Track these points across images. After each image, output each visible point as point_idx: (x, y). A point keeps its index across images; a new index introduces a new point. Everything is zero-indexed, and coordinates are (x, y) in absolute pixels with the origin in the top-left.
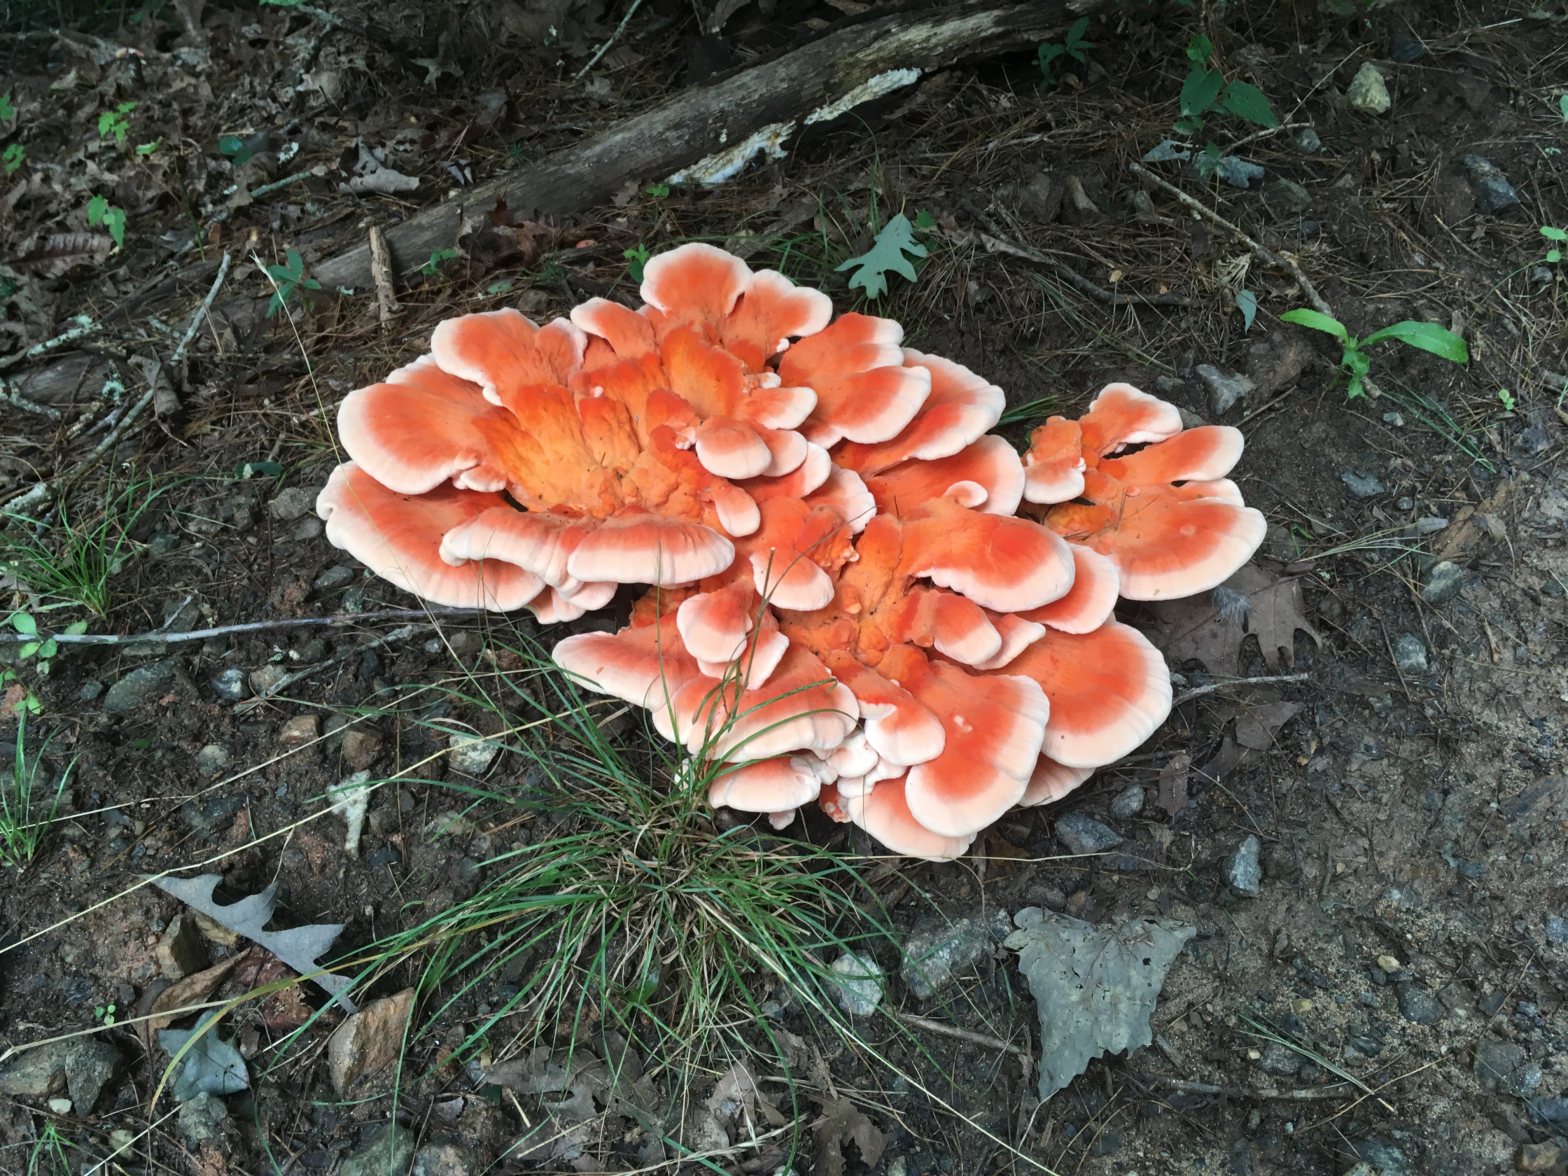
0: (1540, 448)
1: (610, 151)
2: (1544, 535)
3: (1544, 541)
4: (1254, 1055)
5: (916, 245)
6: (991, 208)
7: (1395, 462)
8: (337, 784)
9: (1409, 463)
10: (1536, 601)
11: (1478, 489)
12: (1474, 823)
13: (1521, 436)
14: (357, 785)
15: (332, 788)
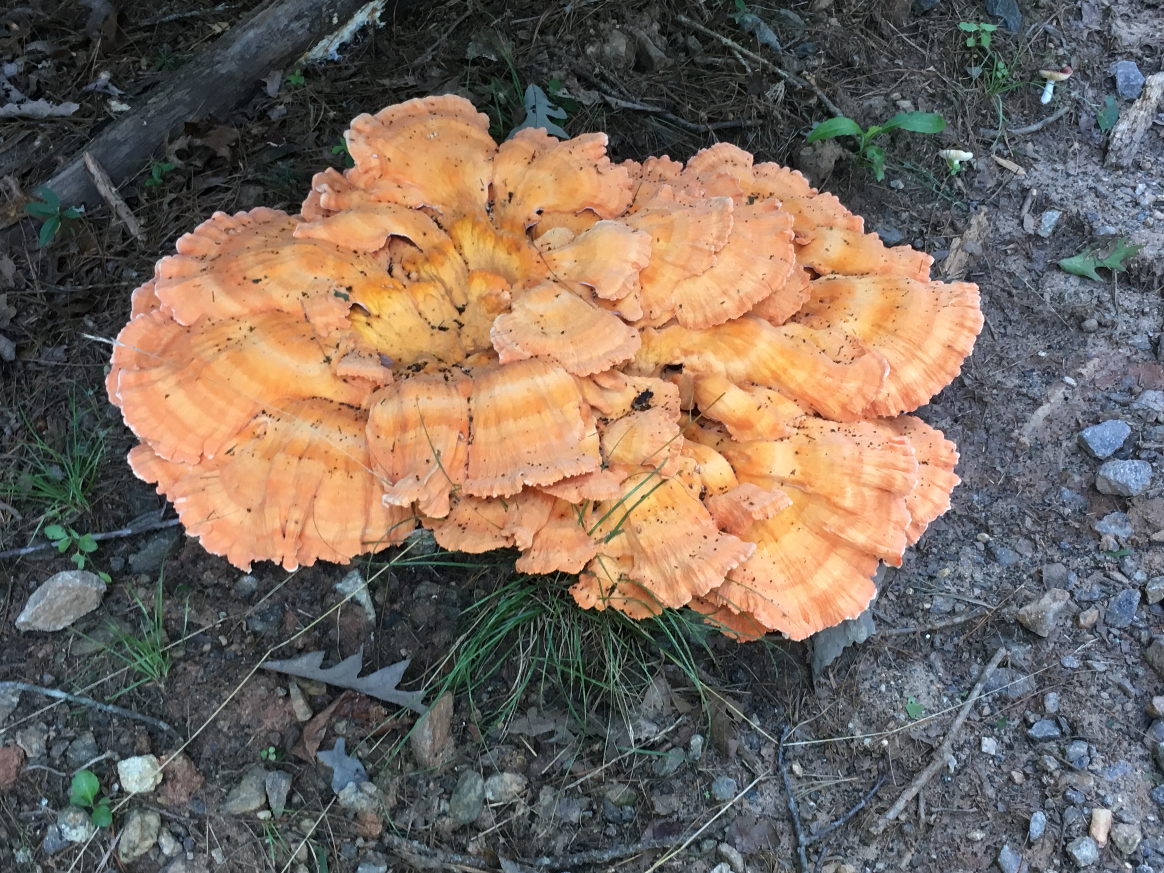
0: (988, 186)
1: (249, 48)
2: (1004, 248)
3: (1005, 251)
4: (927, 606)
5: (555, 109)
6: (597, 70)
7: (905, 215)
8: (340, 582)
9: (914, 214)
10: (1010, 294)
11: (959, 224)
12: (1008, 444)
13: (976, 180)
14: (354, 579)
15: (339, 586)
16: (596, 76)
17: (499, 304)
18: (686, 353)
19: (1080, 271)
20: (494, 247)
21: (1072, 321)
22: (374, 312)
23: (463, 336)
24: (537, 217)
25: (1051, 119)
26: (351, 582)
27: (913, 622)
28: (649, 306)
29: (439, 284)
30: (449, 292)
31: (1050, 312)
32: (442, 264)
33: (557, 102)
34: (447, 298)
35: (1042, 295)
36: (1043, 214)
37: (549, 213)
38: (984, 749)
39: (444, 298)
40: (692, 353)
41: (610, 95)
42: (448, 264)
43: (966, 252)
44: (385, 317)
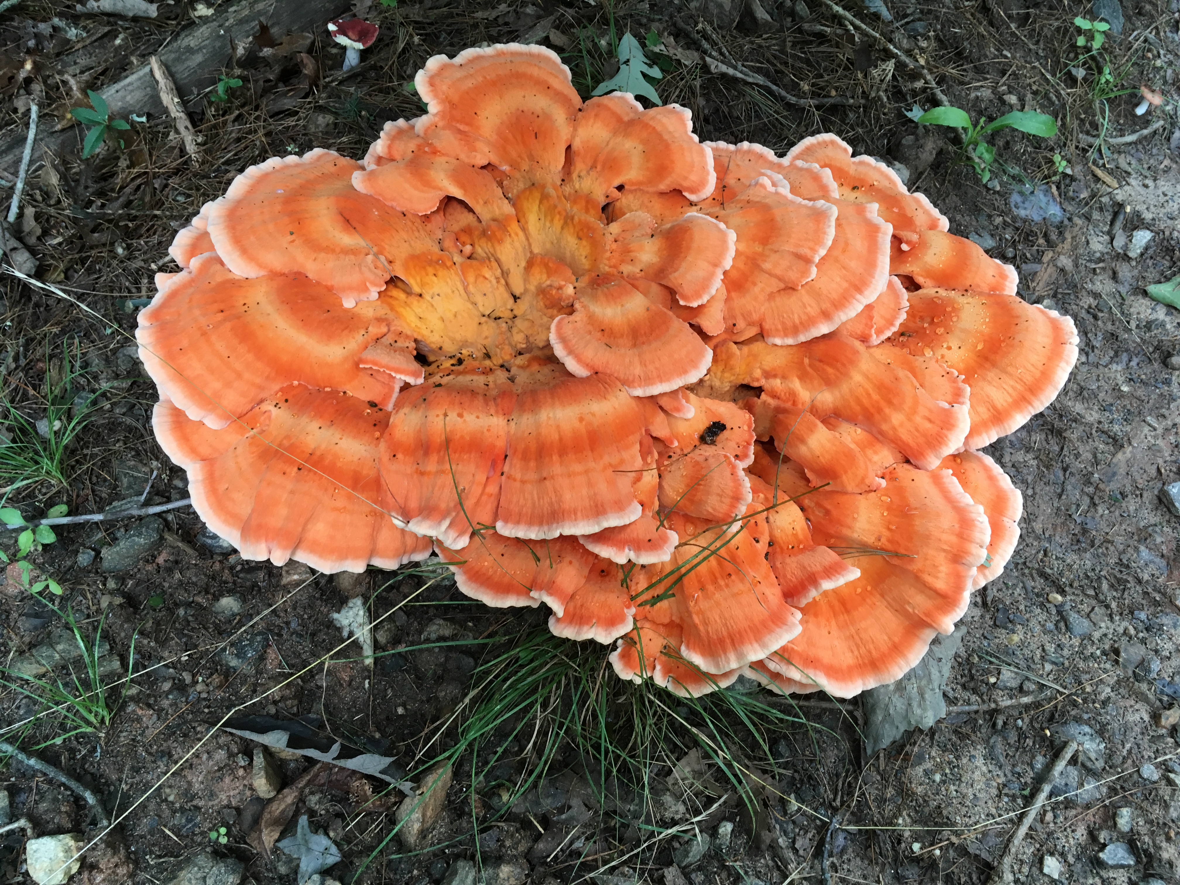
0: (1082, 196)
2: (1093, 266)
3: (1094, 269)
4: (993, 680)
5: (650, 66)
6: (700, 26)
7: (999, 220)
8: (339, 612)
9: (1008, 220)
10: (1095, 317)
11: (1054, 237)
12: (1086, 490)
13: (1071, 188)
14: (355, 610)
15: (336, 616)
16: (698, 32)
17: (560, 299)
18: (768, 375)
19: (1168, 301)
20: (562, 228)
21: (1156, 356)
22: (416, 289)
23: (515, 330)
24: (616, 194)
25: (1145, 132)
26: (351, 613)
27: (974, 698)
28: (734, 317)
29: (495, 264)
30: (505, 274)
31: (1134, 342)
32: (500, 241)
33: (653, 59)
34: (503, 281)
35: (1128, 322)
36: (1135, 233)
37: (631, 191)
38: (1046, 870)
39: (498, 282)
40: (775, 376)
41: (710, 56)
42: (508, 240)
43: (1056, 266)
44: (427, 297)
